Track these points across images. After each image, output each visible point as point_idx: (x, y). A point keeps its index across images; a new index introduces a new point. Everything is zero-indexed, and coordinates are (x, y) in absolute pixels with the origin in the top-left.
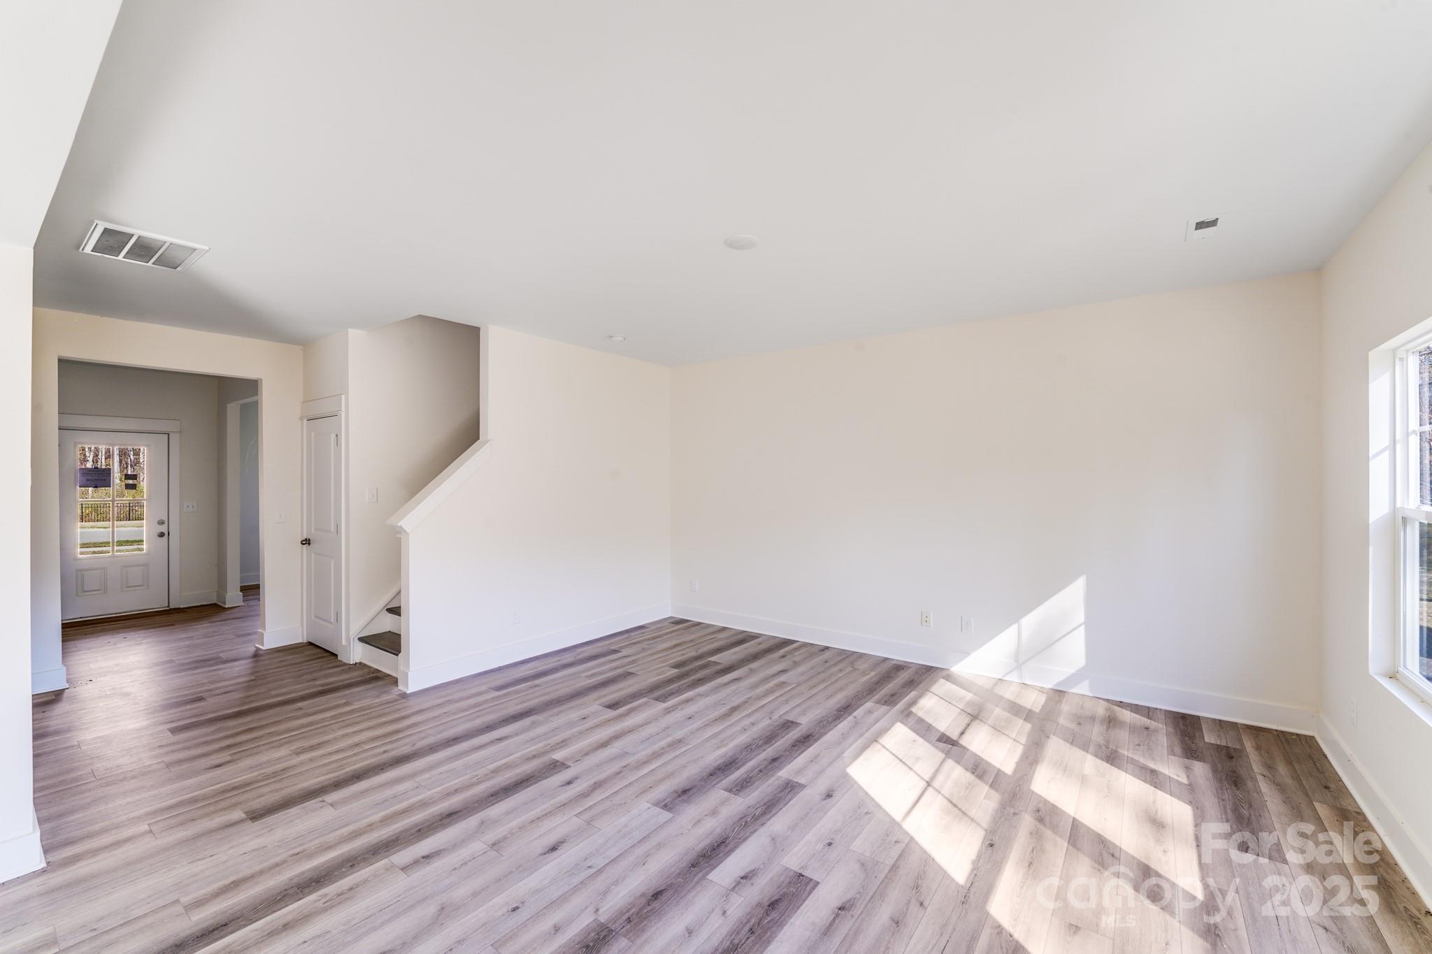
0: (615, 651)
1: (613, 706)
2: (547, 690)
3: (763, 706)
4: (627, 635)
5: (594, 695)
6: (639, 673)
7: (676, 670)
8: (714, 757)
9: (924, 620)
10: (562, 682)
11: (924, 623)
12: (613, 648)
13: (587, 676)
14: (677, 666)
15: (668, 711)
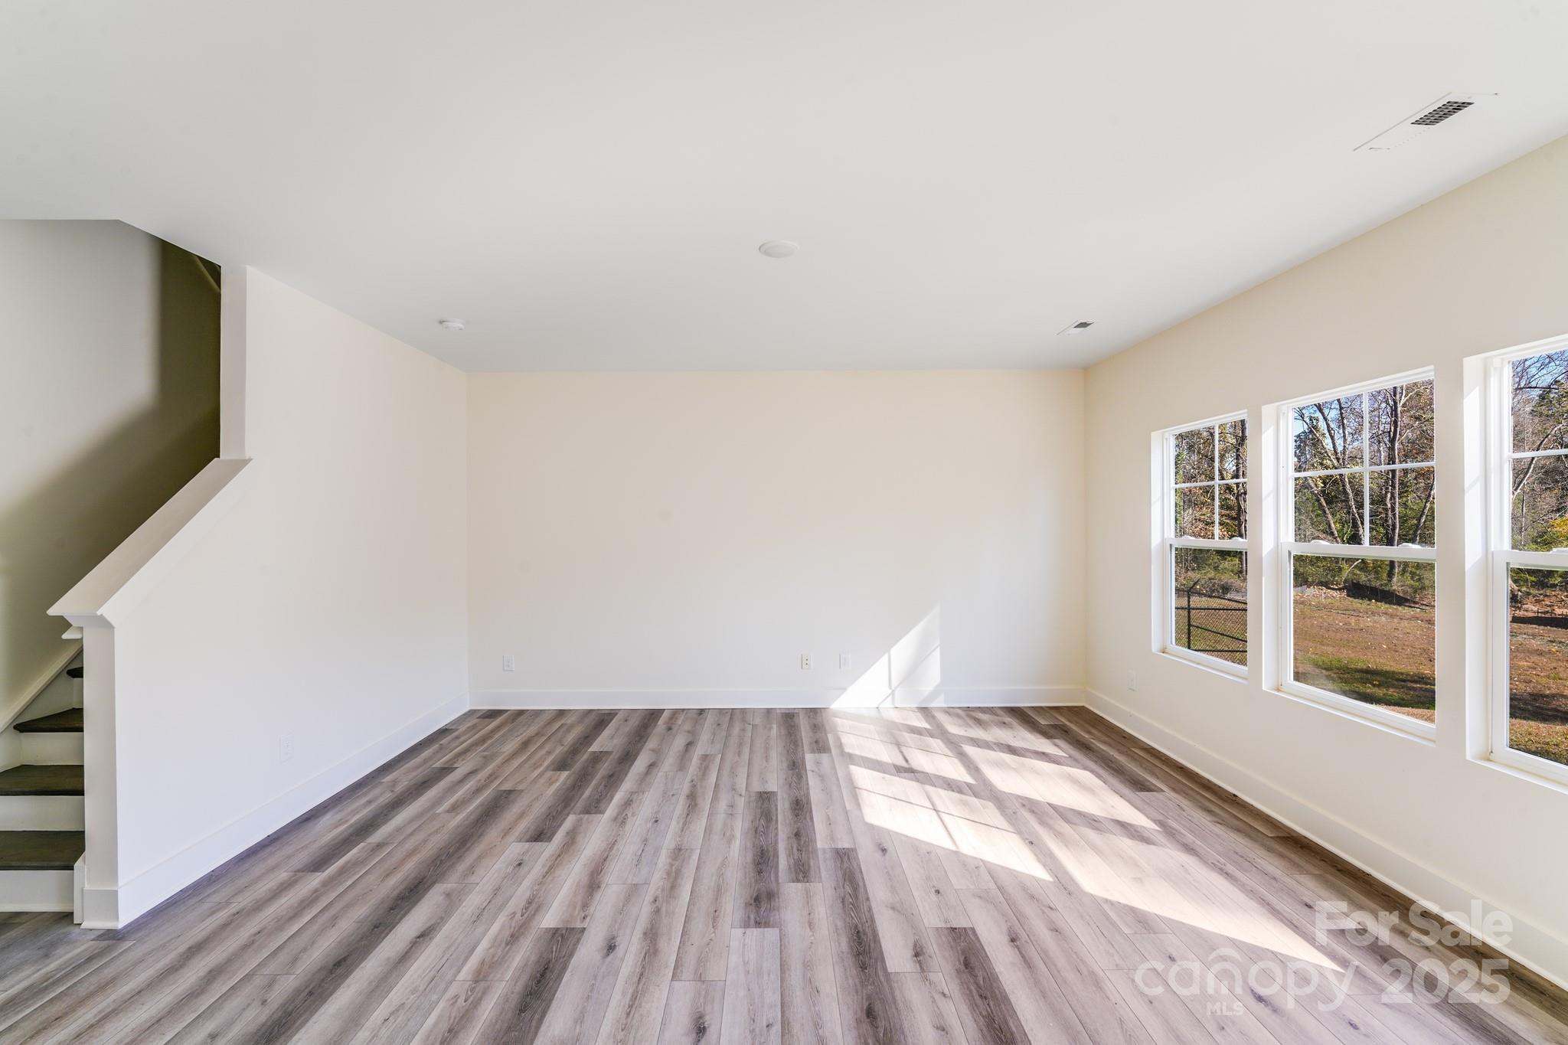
0: (445, 771)
1: (540, 835)
2: (410, 844)
3: (717, 785)
4: (436, 746)
5: (493, 833)
6: (520, 787)
7: (565, 774)
8: (737, 852)
9: (804, 663)
10: (419, 828)
11: (804, 666)
12: (438, 764)
13: (448, 811)
14: (561, 765)
15: (620, 820)
